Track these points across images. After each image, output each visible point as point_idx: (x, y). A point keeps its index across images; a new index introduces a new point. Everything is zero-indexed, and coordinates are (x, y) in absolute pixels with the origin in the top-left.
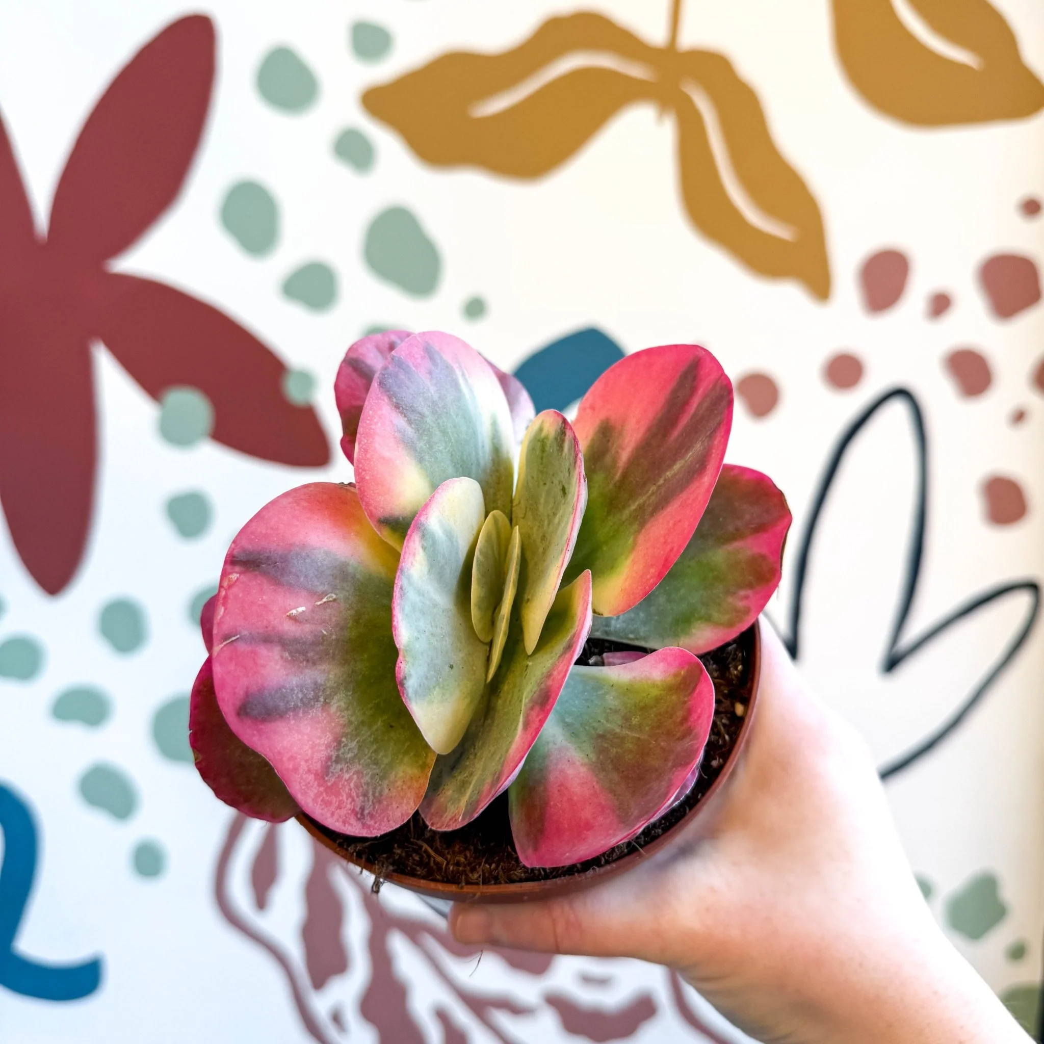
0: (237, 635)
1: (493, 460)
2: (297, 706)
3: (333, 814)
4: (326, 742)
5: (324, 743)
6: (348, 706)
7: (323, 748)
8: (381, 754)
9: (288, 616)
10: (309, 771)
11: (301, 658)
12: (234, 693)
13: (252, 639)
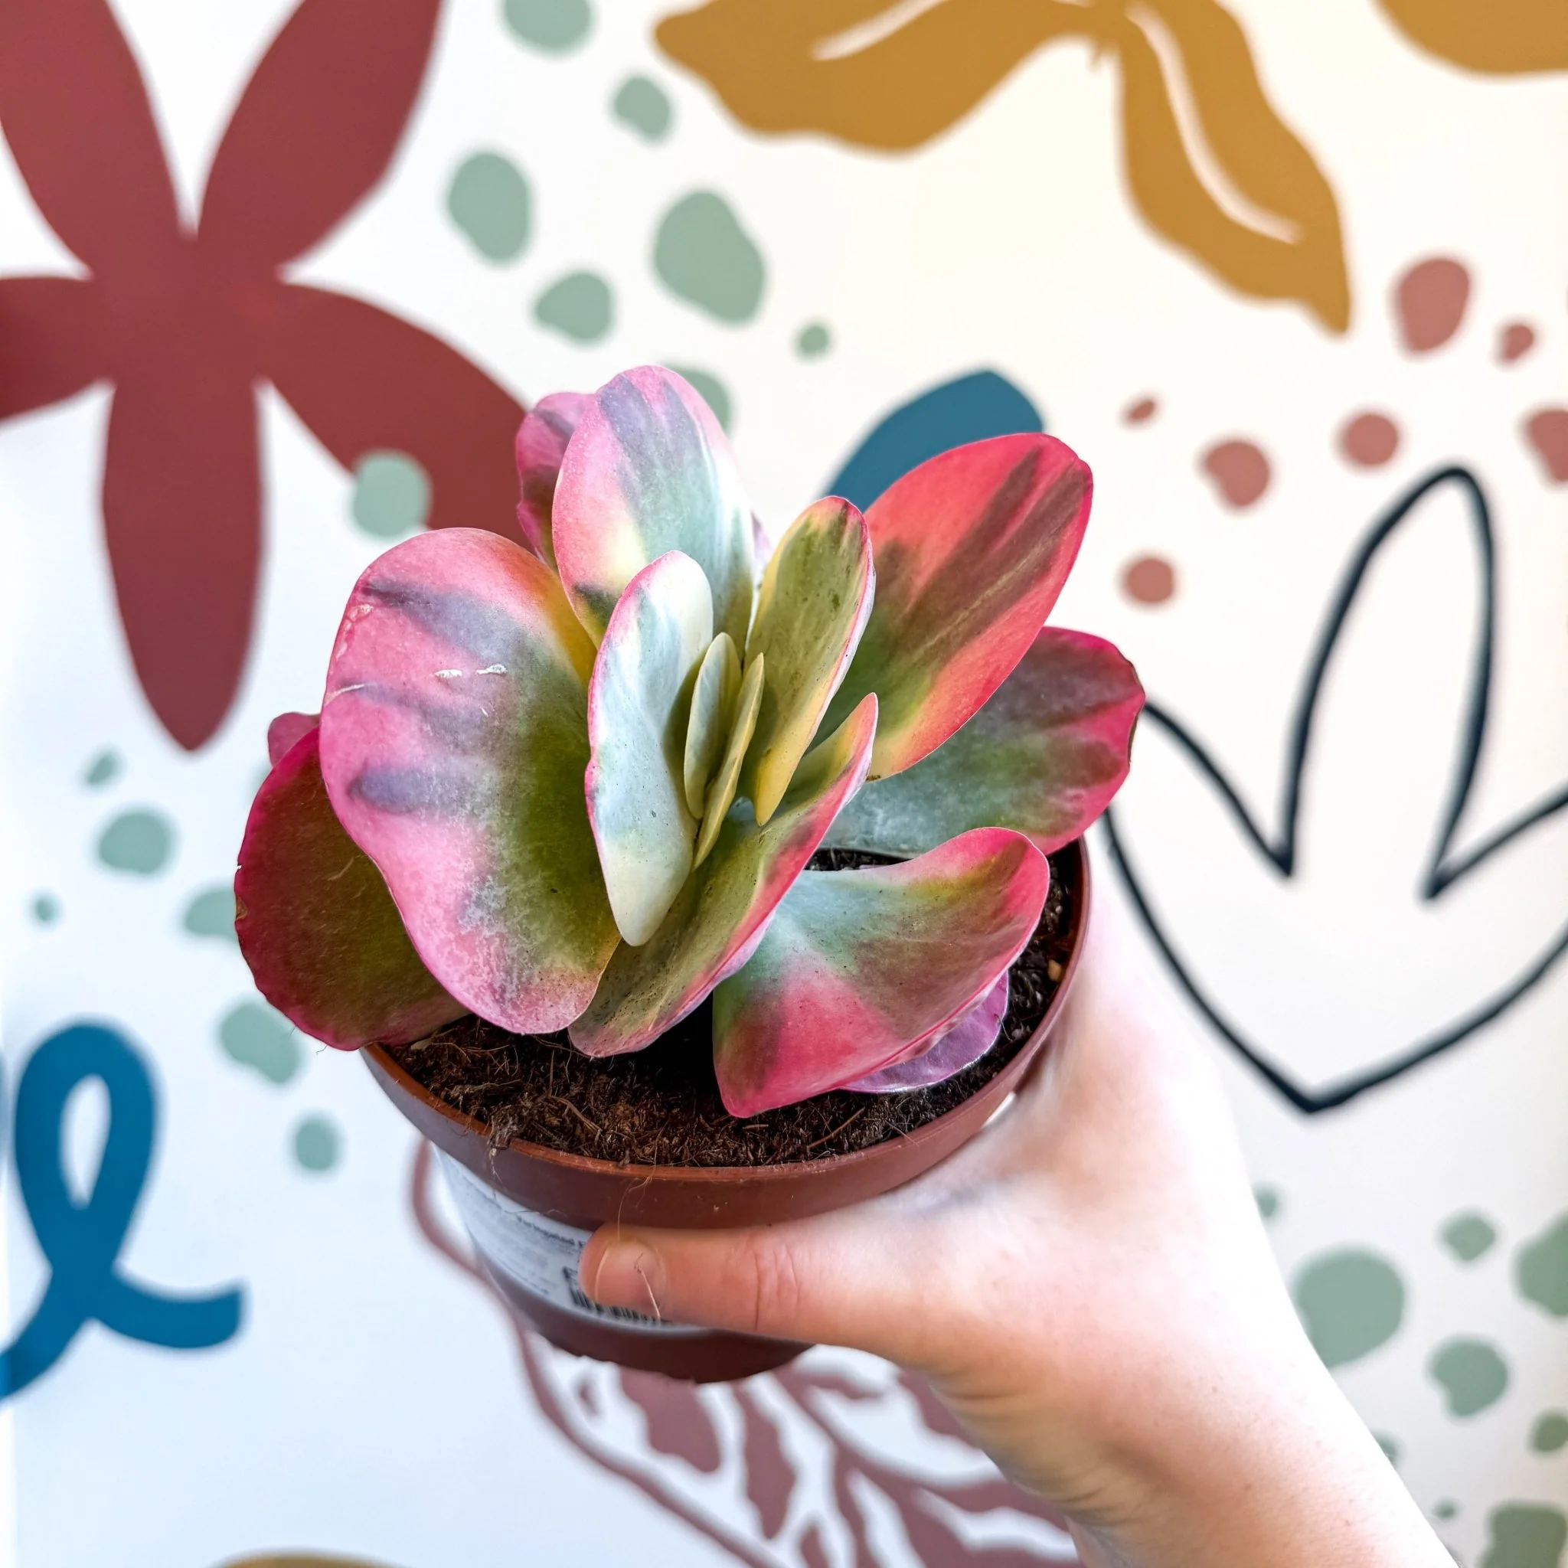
0: (361, 683)
1: (730, 570)
2: (434, 803)
5: (463, 871)
6: (501, 833)
7: (462, 876)
8: (535, 925)
9: (436, 676)
10: (438, 903)
11: (448, 738)
12: (347, 762)
13: (382, 695)
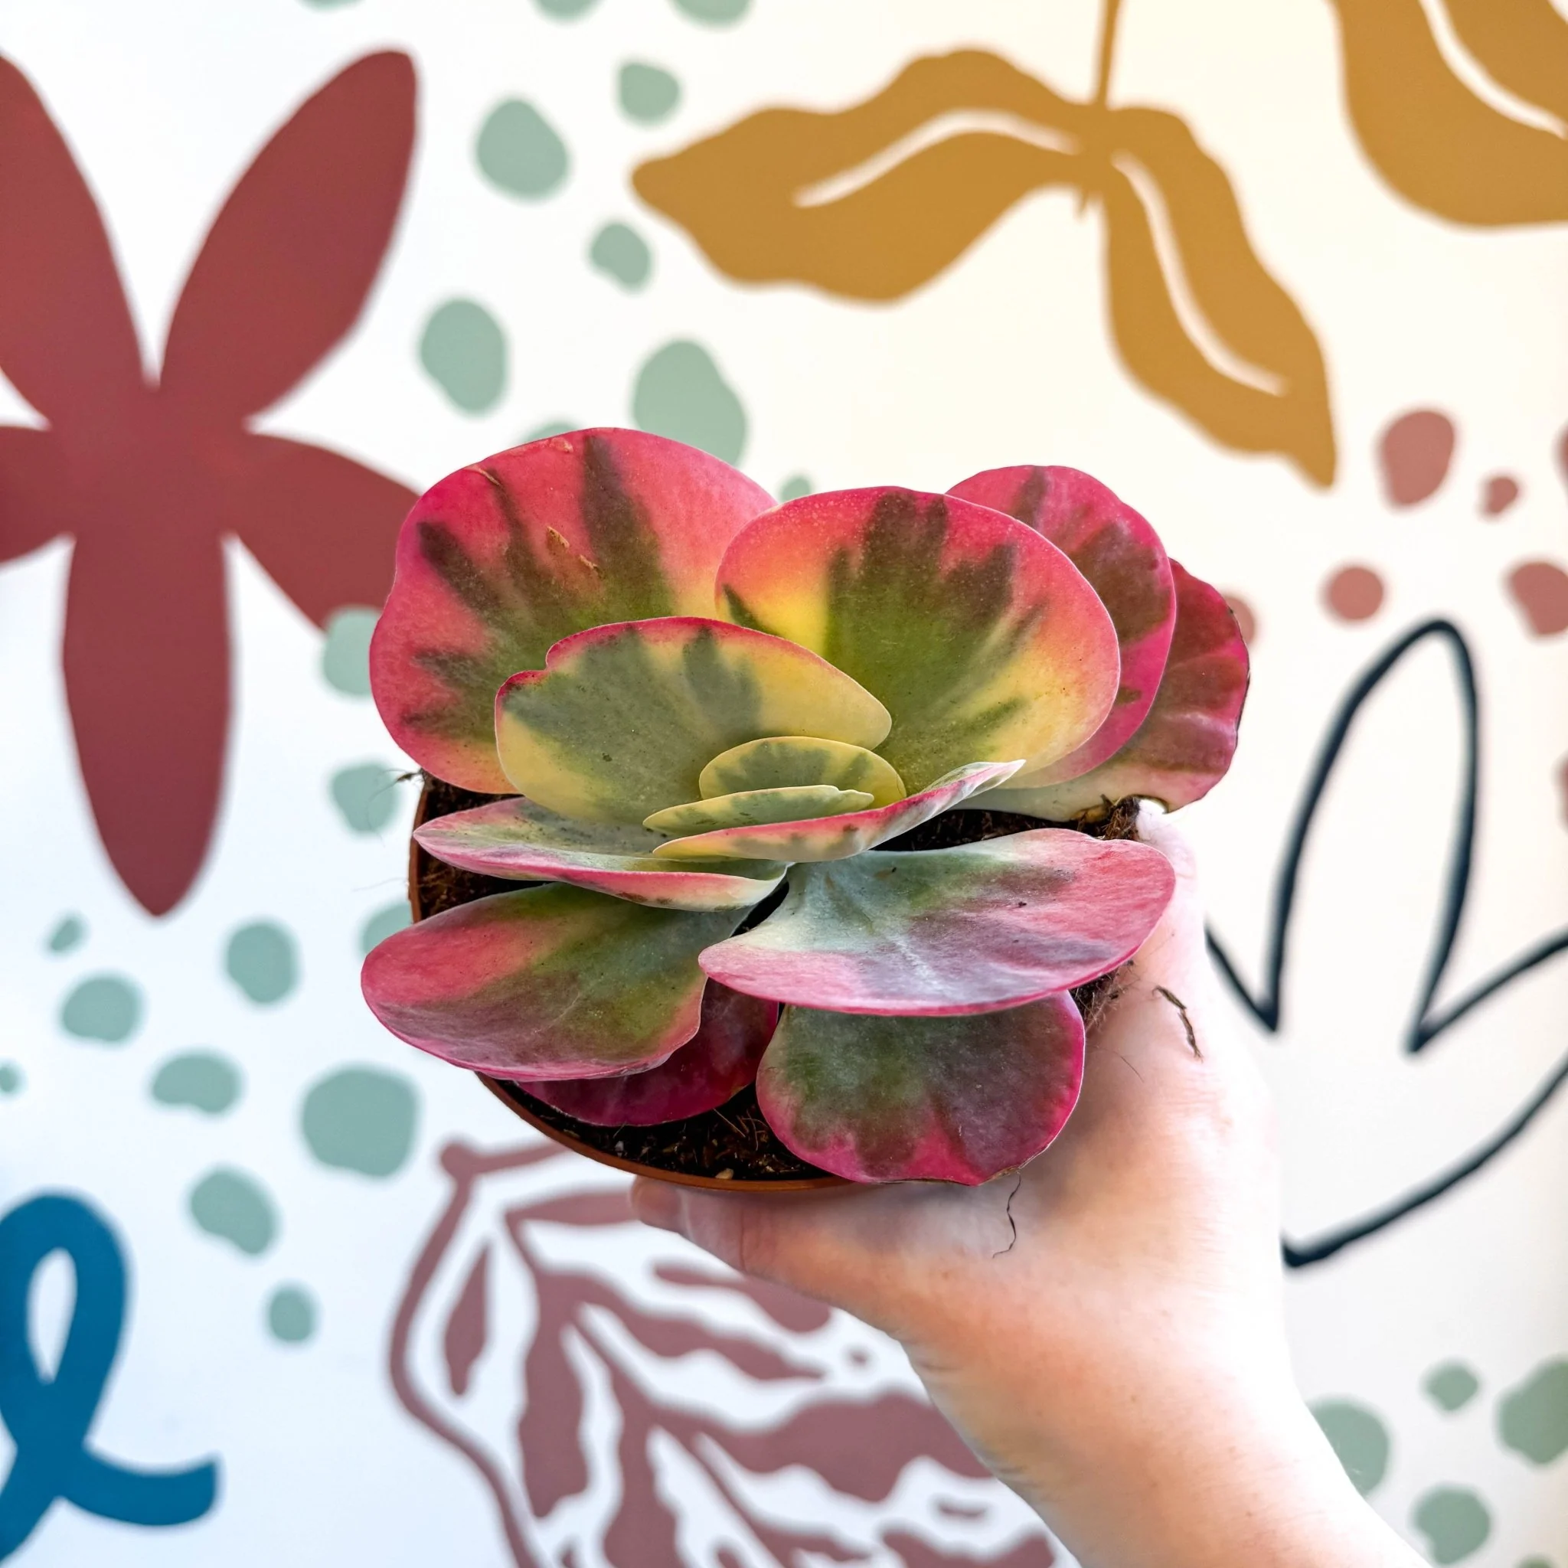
3: (386, 682)
4: (449, 640)
5: (446, 639)
7: (442, 640)
9: (550, 529)
10: (407, 633)
